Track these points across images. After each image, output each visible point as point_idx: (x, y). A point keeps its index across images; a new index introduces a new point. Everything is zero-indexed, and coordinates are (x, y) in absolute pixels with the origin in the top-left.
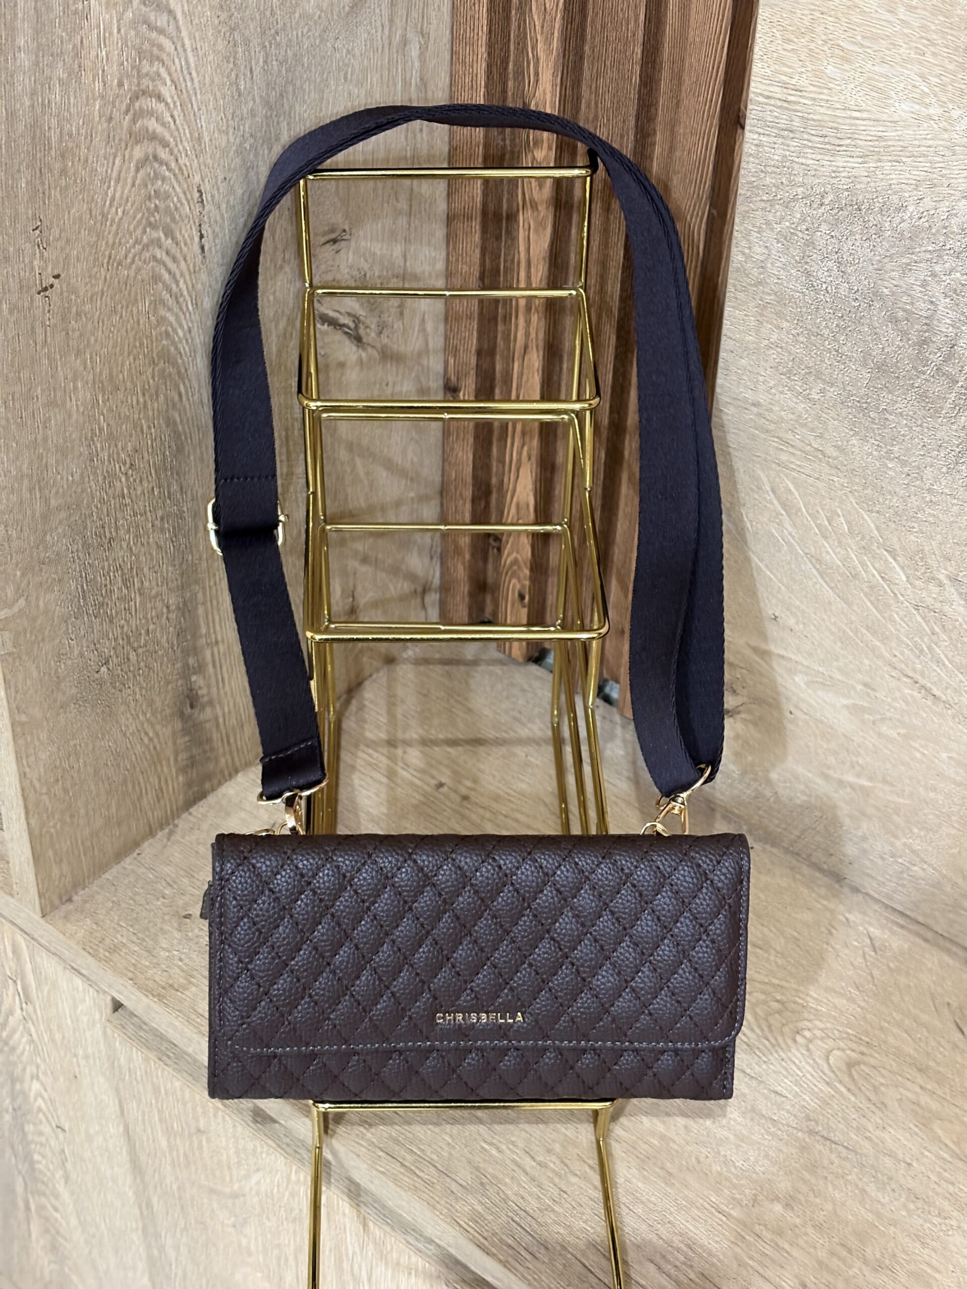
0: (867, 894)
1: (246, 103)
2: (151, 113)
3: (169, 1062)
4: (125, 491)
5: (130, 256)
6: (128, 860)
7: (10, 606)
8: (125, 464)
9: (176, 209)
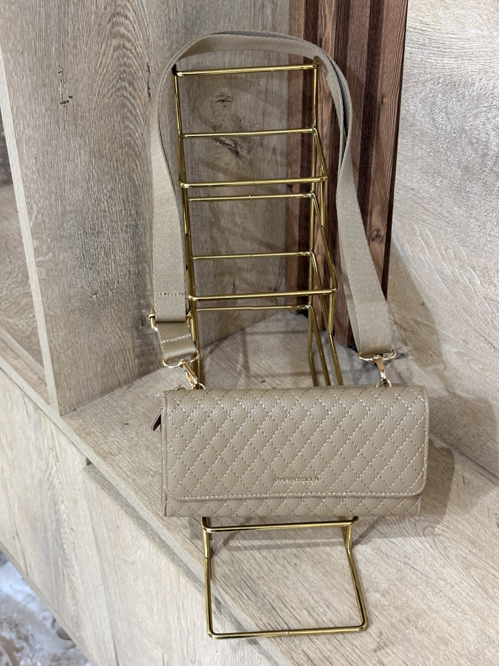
0: (467, 457)
1: (174, 26)
2: (122, 24)
3: (106, 490)
4: (107, 209)
5: (110, 93)
6: (106, 396)
7: (45, 255)
8: (106, 195)
9: (135, 73)
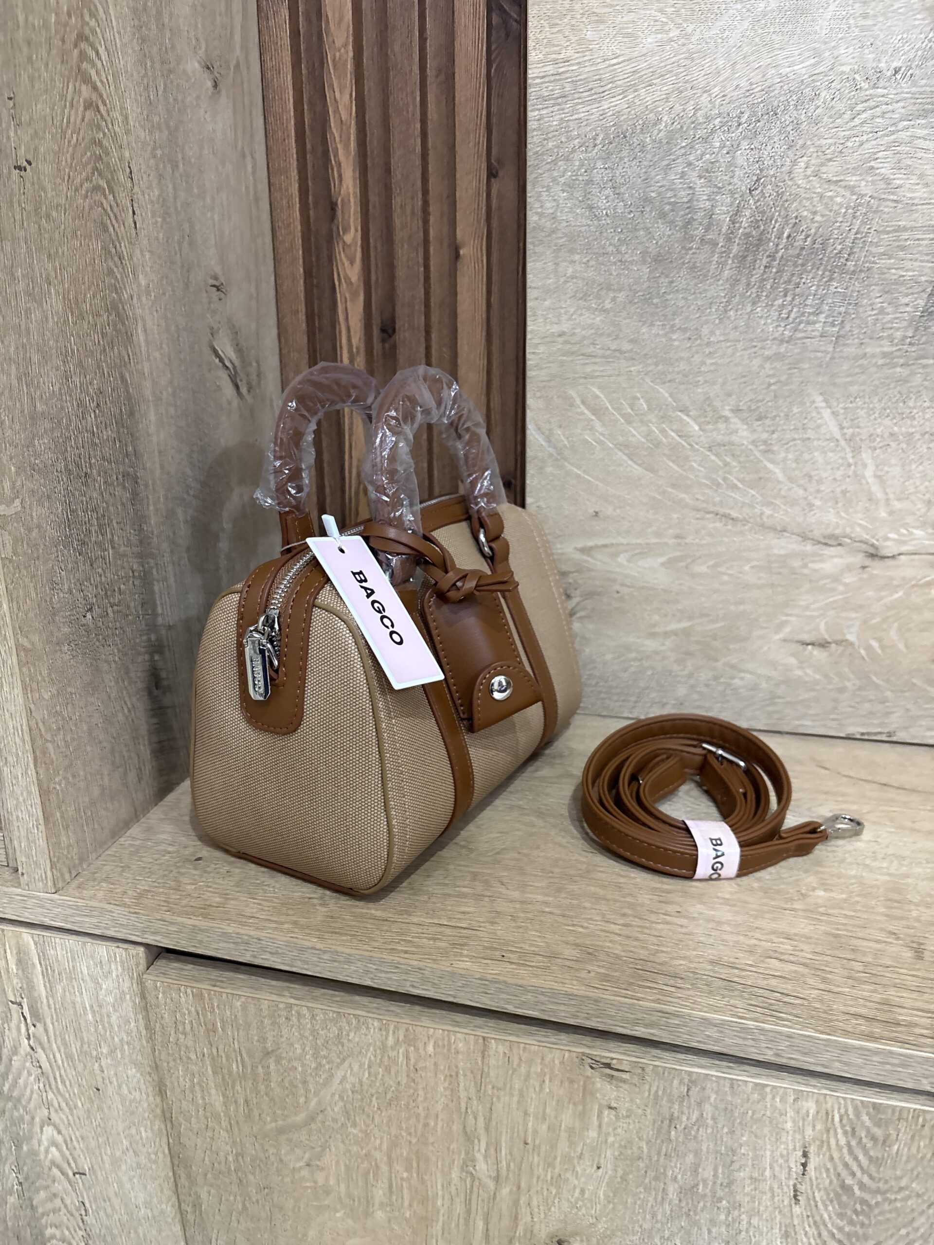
1: (155, 114)
2: (92, 63)
4: (95, 429)
5: (84, 189)
7: (8, 504)
8: (93, 400)
9: (115, 170)
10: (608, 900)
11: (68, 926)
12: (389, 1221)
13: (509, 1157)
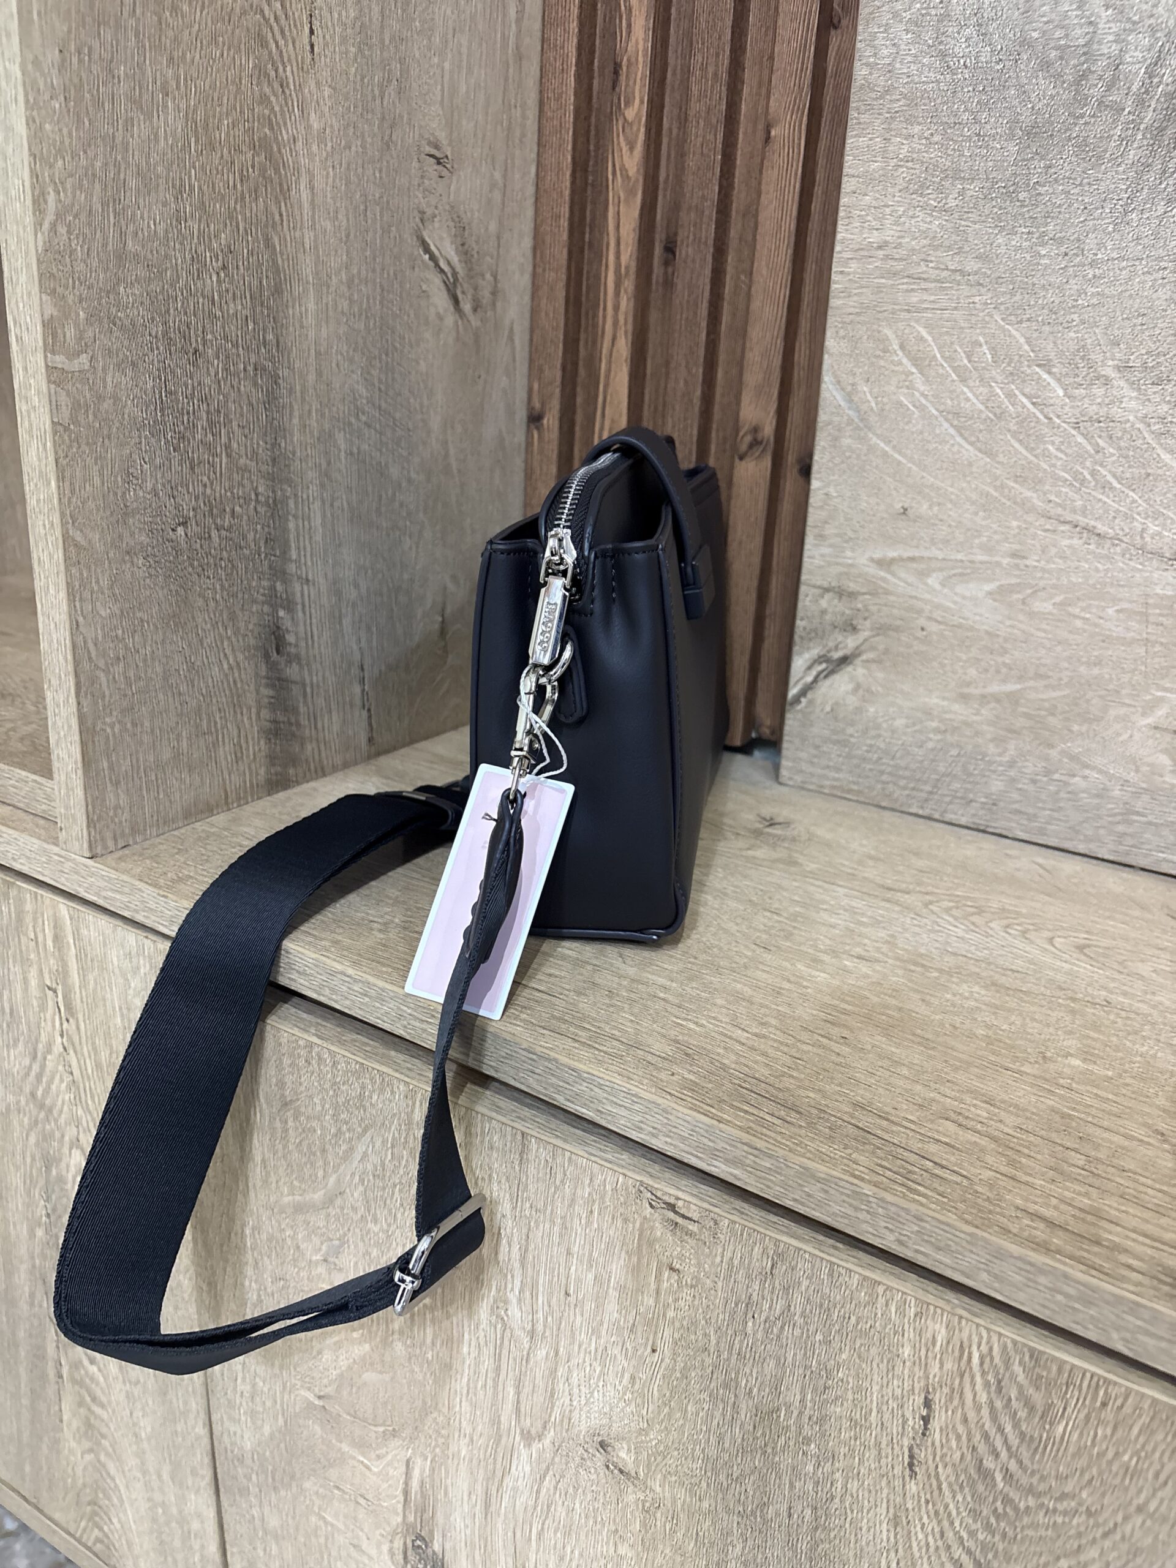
6: (197, 824)
7: (70, 355)
8: (216, 257)
10: (752, 1003)
11: (101, 902)
12: (410, 1358)
13: (546, 1308)
